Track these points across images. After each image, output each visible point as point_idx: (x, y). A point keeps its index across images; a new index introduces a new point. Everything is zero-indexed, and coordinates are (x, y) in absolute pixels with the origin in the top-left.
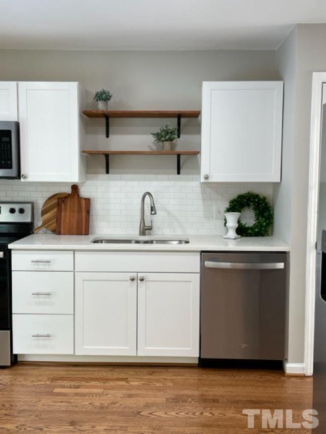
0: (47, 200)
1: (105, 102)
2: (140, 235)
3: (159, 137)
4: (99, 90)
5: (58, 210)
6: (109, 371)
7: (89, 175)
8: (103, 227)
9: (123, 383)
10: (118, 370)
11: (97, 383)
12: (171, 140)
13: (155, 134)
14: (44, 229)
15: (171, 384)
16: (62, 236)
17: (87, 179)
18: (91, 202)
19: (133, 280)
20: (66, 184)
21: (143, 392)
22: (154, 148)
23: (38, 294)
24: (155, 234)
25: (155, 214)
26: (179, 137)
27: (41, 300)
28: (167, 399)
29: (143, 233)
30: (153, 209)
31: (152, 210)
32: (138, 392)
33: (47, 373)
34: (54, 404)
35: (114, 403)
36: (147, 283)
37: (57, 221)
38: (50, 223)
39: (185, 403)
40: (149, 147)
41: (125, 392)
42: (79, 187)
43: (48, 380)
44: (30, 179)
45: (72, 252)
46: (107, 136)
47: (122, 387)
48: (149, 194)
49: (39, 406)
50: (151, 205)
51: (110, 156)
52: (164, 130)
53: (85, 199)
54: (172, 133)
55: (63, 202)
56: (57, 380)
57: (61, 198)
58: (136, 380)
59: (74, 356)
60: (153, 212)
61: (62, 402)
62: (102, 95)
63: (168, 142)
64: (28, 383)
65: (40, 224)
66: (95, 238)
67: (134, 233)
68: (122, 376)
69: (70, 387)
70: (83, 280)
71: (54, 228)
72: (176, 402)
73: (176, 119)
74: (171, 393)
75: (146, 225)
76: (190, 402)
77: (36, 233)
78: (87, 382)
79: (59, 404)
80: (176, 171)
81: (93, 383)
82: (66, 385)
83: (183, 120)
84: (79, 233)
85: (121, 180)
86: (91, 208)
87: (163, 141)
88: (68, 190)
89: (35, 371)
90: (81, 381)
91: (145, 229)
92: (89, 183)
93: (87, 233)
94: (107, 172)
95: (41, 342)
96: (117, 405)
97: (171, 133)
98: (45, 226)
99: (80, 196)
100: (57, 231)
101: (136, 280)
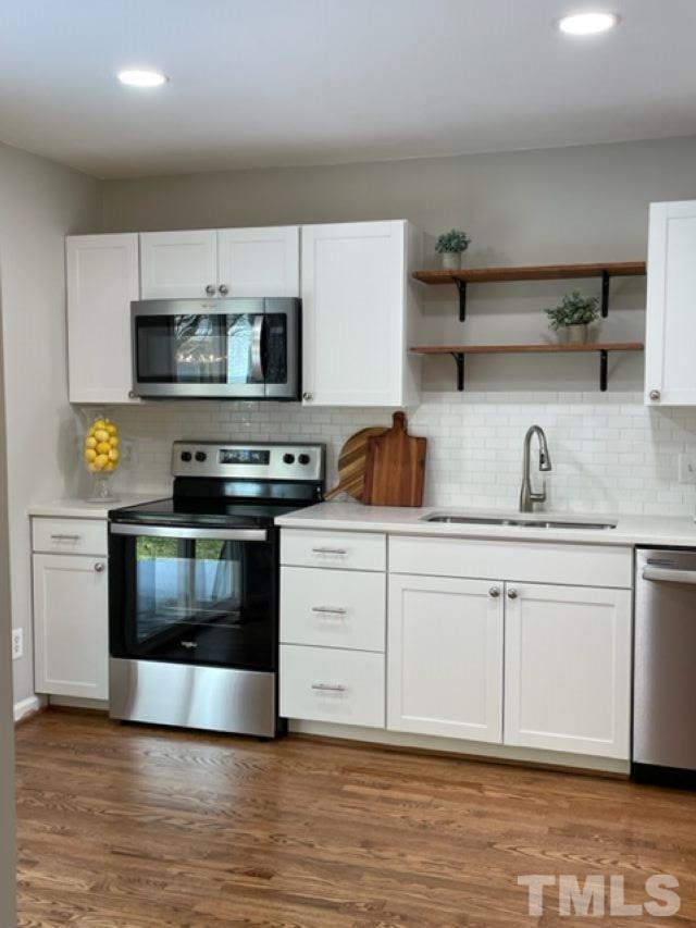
0: (349, 441)
1: (456, 255)
2: (521, 510)
3: (561, 317)
4: (445, 231)
5: (367, 459)
6: (449, 767)
7: (425, 394)
8: (449, 493)
9: (474, 792)
10: (466, 767)
11: (425, 786)
12: (584, 321)
13: (552, 312)
14: (342, 494)
15: (566, 805)
16: (374, 508)
17: (422, 400)
18: (430, 444)
19: (495, 594)
20: (382, 410)
21: (507, 811)
22: (554, 338)
23: (323, 610)
24: (551, 511)
25: (549, 469)
26: (605, 314)
27: (329, 621)
28: (551, 830)
29: (526, 506)
30: (543, 458)
31: (542, 462)
32: (497, 810)
33: (336, 757)
34: (338, 808)
35: (448, 822)
36: (525, 603)
37: (365, 480)
38: (353, 483)
39: (586, 841)
40: (544, 336)
41: (473, 806)
42: (408, 417)
43: (336, 769)
44: (317, 402)
45: (384, 536)
46: (462, 318)
47: (468, 797)
48: (539, 430)
49: (314, 809)
50: (540, 451)
51: (466, 356)
52: (570, 302)
53: (418, 439)
54: (588, 307)
55: (378, 443)
56: (353, 771)
57: (375, 437)
58: (495, 789)
59: (383, 731)
60: (544, 466)
61: (354, 808)
62: (450, 240)
63: (578, 327)
64: (300, 770)
65: (336, 484)
66: (433, 513)
67: (510, 505)
68: (472, 779)
69: (373, 786)
70: (403, 590)
71: (360, 493)
72: (569, 836)
73: (600, 280)
74: (560, 821)
75: (534, 491)
76: (597, 840)
77: (329, 501)
78: (406, 782)
79: (349, 810)
80: (598, 383)
81: (416, 784)
82: (367, 781)
83: (614, 281)
84: (404, 502)
85: (485, 402)
86: (427, 456)
87: (567, 324)
88: (388, 422)
89: (316, 753)
90: (395, 777)
91: (532, 500)
92: (424, 408)
93: (419, 504)
94: (461, 388)
95: (329, 700)
96: (453, 826)
97: (584, 308)
98: (345, 488)
99: (409, 432)
100: (365, 499)
101: (501, 596)
